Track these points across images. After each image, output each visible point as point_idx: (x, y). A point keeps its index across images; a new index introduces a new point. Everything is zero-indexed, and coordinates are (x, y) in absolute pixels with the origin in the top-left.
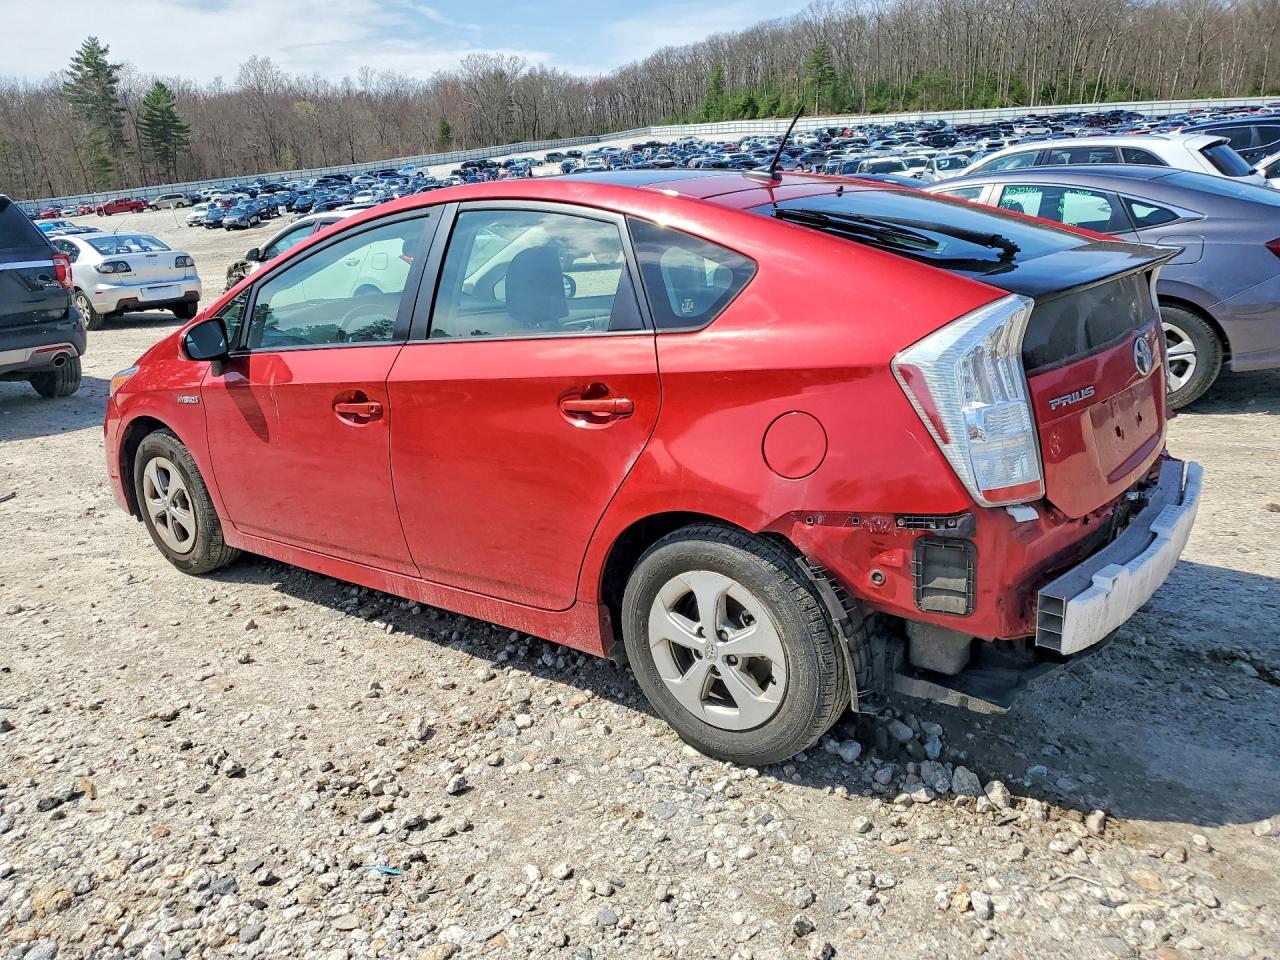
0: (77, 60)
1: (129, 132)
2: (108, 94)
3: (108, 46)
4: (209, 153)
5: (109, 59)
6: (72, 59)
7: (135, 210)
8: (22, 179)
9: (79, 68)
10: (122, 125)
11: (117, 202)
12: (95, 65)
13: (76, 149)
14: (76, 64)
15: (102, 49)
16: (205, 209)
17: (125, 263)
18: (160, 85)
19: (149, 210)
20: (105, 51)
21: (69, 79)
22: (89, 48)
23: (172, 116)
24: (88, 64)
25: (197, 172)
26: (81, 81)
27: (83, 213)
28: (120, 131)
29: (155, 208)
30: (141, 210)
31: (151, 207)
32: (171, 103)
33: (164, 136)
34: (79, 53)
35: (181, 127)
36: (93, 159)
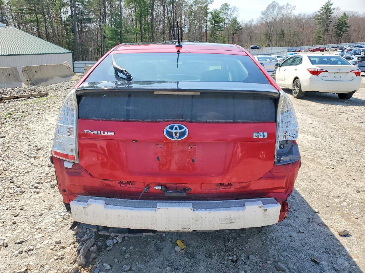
0: (322, 8)
1: (331, 28)
2: (328, 18)
3: (333, 3)
4: (354, 35)
5: (332, 7)
6: (321, 7)
7: (321, 51)
8: (296, 41)
9: (322, 10)
10: (329, 26)
11: (317, 48)
12: (327, 9)
13: (313, 33)
14: (321, 9)
15: (331, 4)
16: (340, 52)
17: (263, 64)
18: (345, 14)
19: (326, 51)
20: (332, 4)
21: (318, 13)
22: (327, 4)
23: (345, 23)
24: (325, 9)
25: (348, 40)
26: (321, 14)
27: (308, 51)
28: (328, 28)
29: (328, 50)
30: (323, 51)
31: (327, 50)
32: (347, 19)
33: (341, 29)
34: (323, 5)
35: (347, 26)
36: (317, 36)
